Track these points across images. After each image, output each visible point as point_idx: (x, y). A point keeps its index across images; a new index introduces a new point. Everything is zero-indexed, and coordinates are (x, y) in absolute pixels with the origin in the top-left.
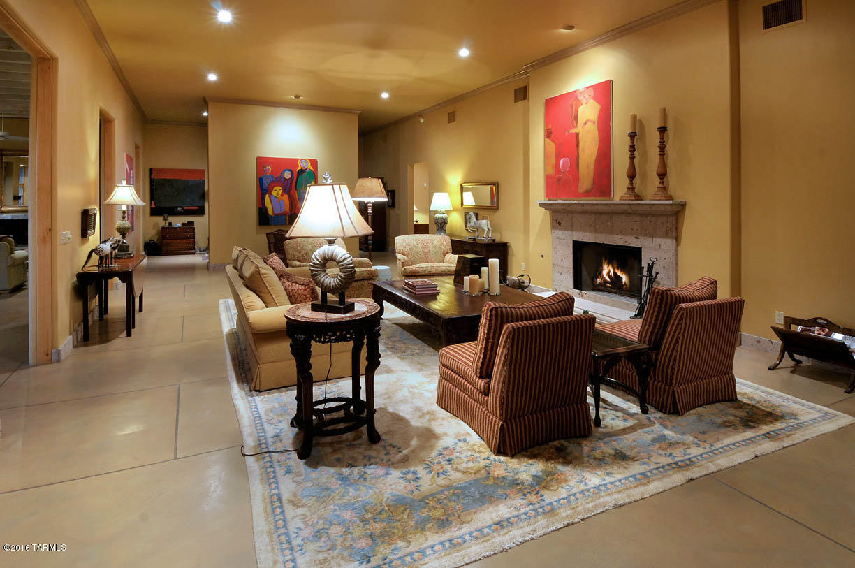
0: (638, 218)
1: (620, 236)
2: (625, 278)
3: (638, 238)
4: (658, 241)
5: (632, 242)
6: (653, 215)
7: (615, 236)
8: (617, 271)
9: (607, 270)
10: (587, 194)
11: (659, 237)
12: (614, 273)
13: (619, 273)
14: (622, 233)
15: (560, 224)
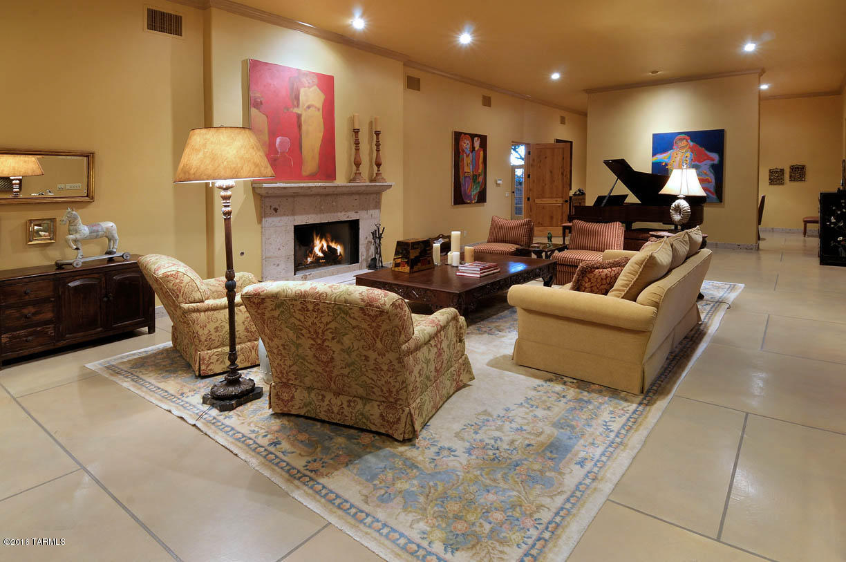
0: (357, 197)
1: (343, 213)
2: (339, 249)
3: (357, 212)
4: (371, 212)
5: (352, 216)
6: (367, 194)
7: (339, 213)
8: (331, 244)
9: (320, 245)
10: (312, 177)
11: (371, 209)
12: (329, 247)
13: (333, 245)
14: (345, 210)
15: (276, 210)
